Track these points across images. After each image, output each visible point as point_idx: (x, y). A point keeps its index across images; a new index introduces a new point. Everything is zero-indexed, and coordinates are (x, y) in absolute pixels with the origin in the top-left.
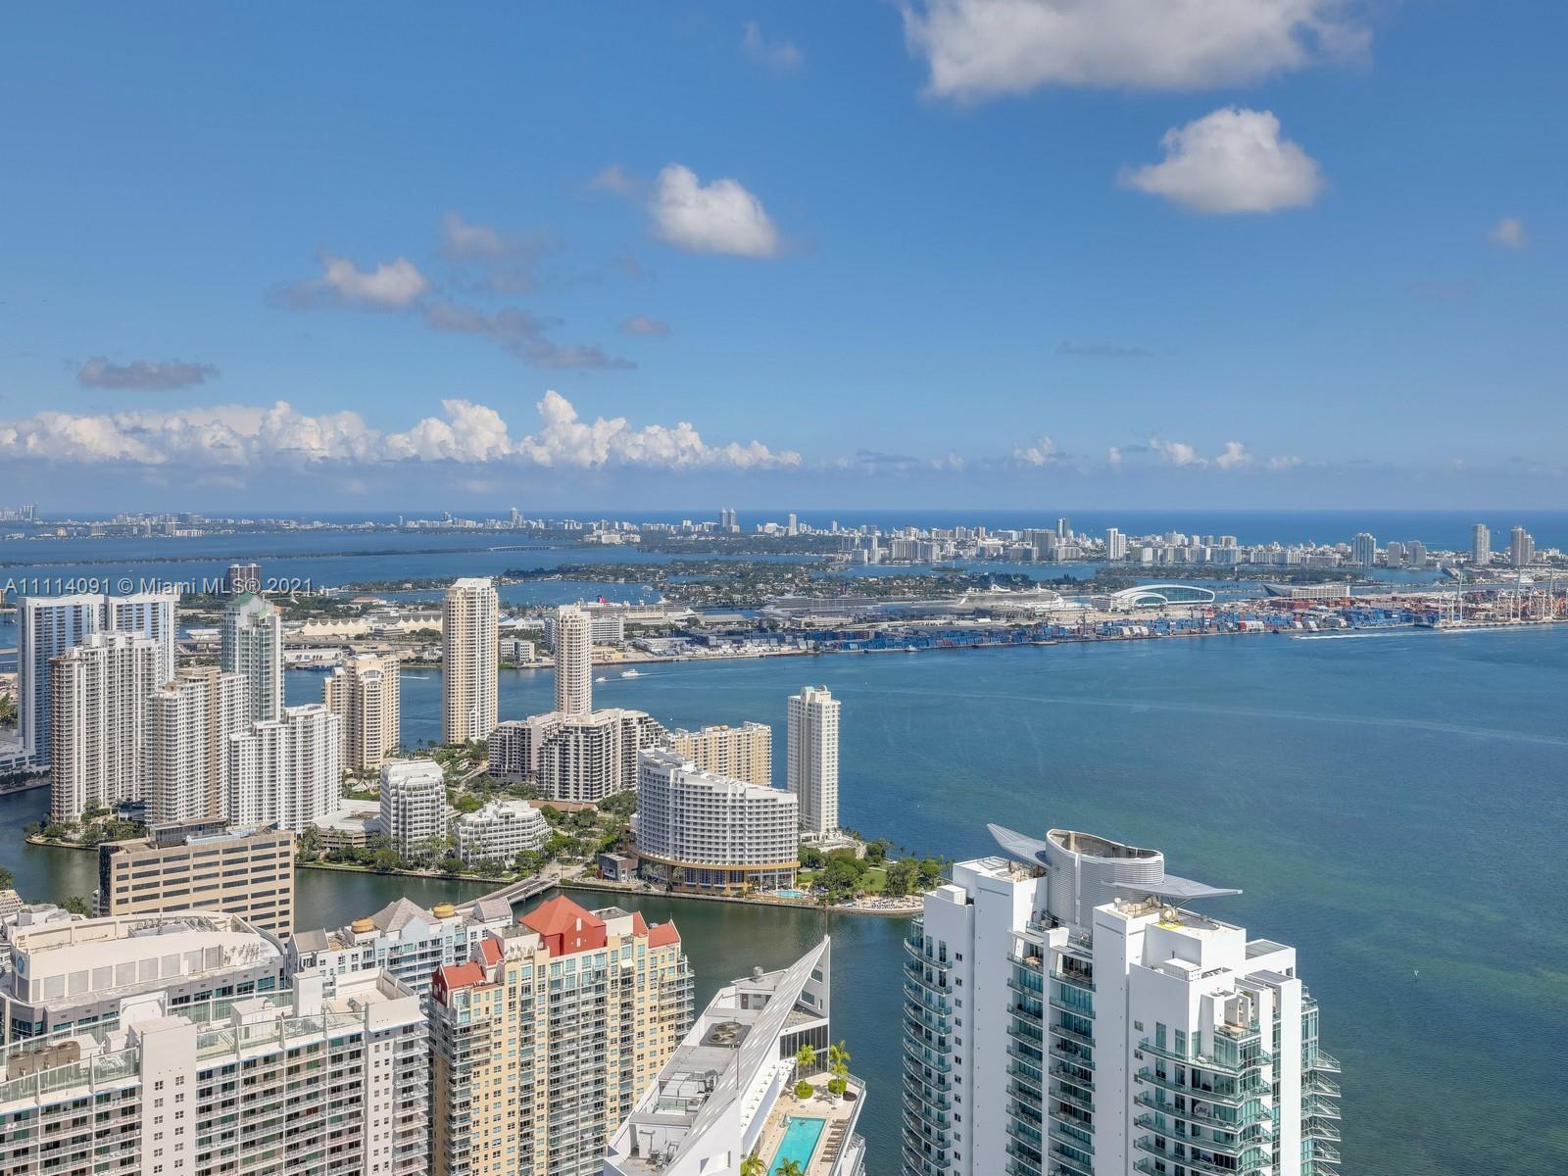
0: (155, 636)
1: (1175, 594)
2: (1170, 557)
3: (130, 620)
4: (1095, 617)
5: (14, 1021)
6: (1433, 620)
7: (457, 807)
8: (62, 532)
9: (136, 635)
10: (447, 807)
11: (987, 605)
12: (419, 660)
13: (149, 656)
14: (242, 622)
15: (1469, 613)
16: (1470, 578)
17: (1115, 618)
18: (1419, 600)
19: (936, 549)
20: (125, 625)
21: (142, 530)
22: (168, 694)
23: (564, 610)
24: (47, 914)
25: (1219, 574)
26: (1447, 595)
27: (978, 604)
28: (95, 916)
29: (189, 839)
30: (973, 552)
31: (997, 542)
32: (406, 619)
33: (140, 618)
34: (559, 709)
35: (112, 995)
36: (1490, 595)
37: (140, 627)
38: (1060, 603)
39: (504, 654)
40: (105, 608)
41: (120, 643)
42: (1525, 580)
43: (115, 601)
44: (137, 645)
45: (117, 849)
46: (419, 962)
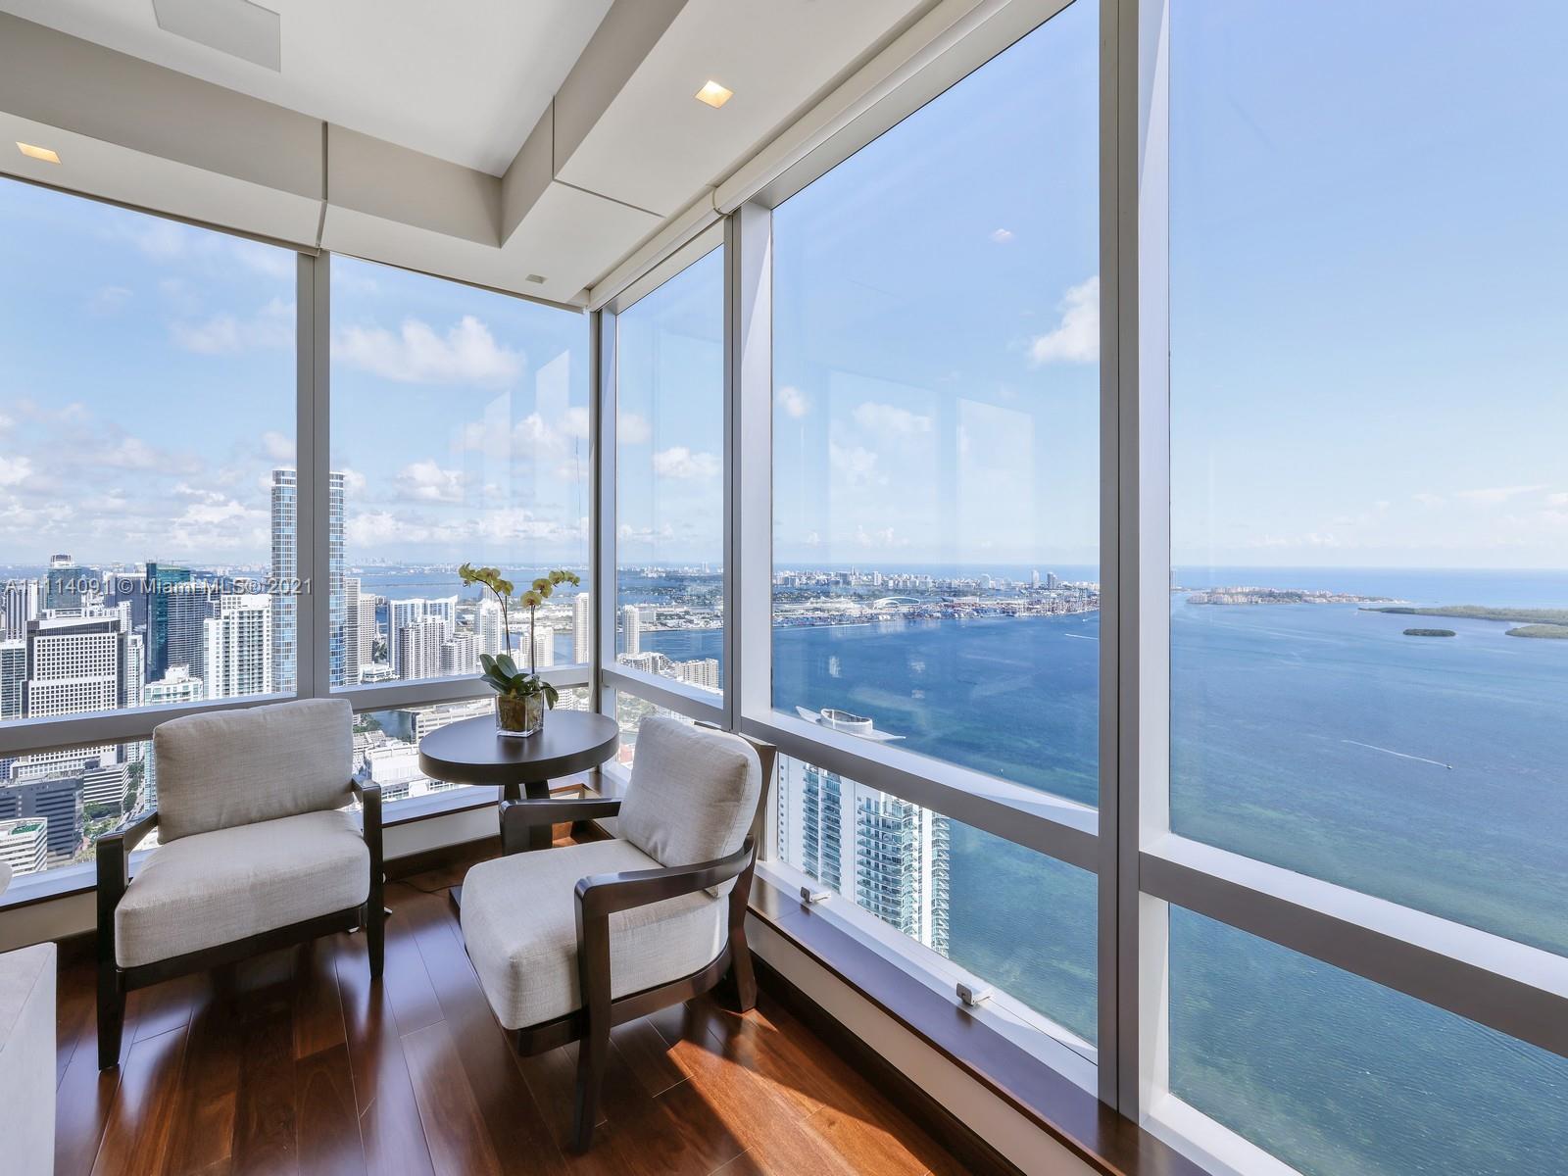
0: (446, 619)
1: (903, 602)
2: (901, 584)
3: (436, 610)
4: (868, 611)
6: (1013, 613)
7: (578, 696)
8: (412, 571)
9: (437, 617)
10: (573, 696)
11: (818, 606)
12: (564, 629)
13: (442, 627)
14: (483, 612)
15: (1029, 609)
16: (1031, 593)
17: (875, 612)
18: (1009, 604)
19: (797, 580)
20: (433, 613)
21: (446, 570)
22: (449, 644)
23: (627, 607)
24: (392, 742)
25: (922, 593)
26: (1020, 602)
27: (815, 605)
29: (450, 710)
30: (814, 582)
31: (825, 577)
32: (559, 611)
33: (440, 610)
34: (625, 652)
35: (408, 780)
36: (1039, 602)
37: (440, 613)
38: (852, 605)
40: (425, 606)
41: (430, 621)
42: (1053, 595)
43: (429, 602)
44: (437, 622)
45: (418, 714)
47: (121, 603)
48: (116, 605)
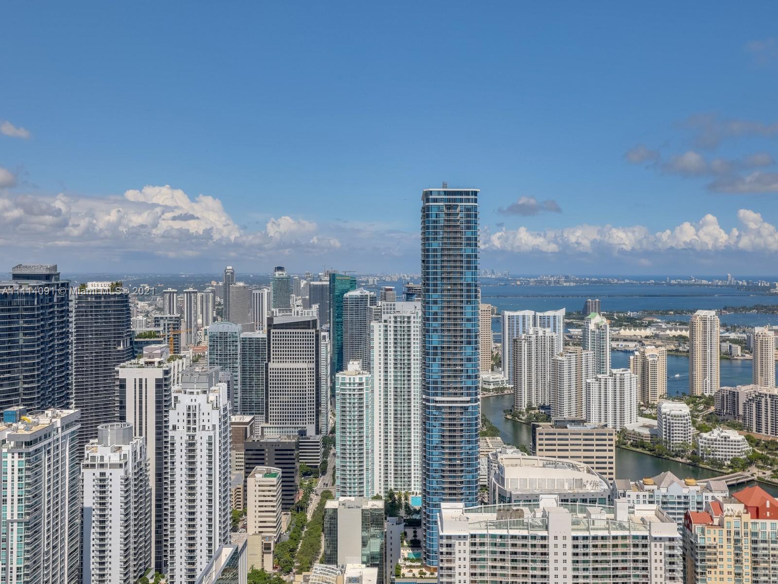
0: (555, 331)
3: (545, 323)
5: (499, 495)
7: (697, 429)
8: (518, 283)
9: (548, 330)
10: (692, 428)
12: (677, 351)
13: (552, 340)
14: (592, 327)
20: (543, 325)
21: (550, 282)
22: (560, 358)
23: (758, 330)
24: (512, 450)
28: (531, 455)
29: (568, 426)
32: (671, 329)
33: (549, 322)
34: (755, 383)
35: (537, 492)
37: (549, 326)
39: (723, 351)
40: (535, 317)
41: (541, 334)
43: (539, 314)
44: (547, 334)
45: (539, 426)
46: (677, 506)
47: (313, 306)
48: (310, 307)
